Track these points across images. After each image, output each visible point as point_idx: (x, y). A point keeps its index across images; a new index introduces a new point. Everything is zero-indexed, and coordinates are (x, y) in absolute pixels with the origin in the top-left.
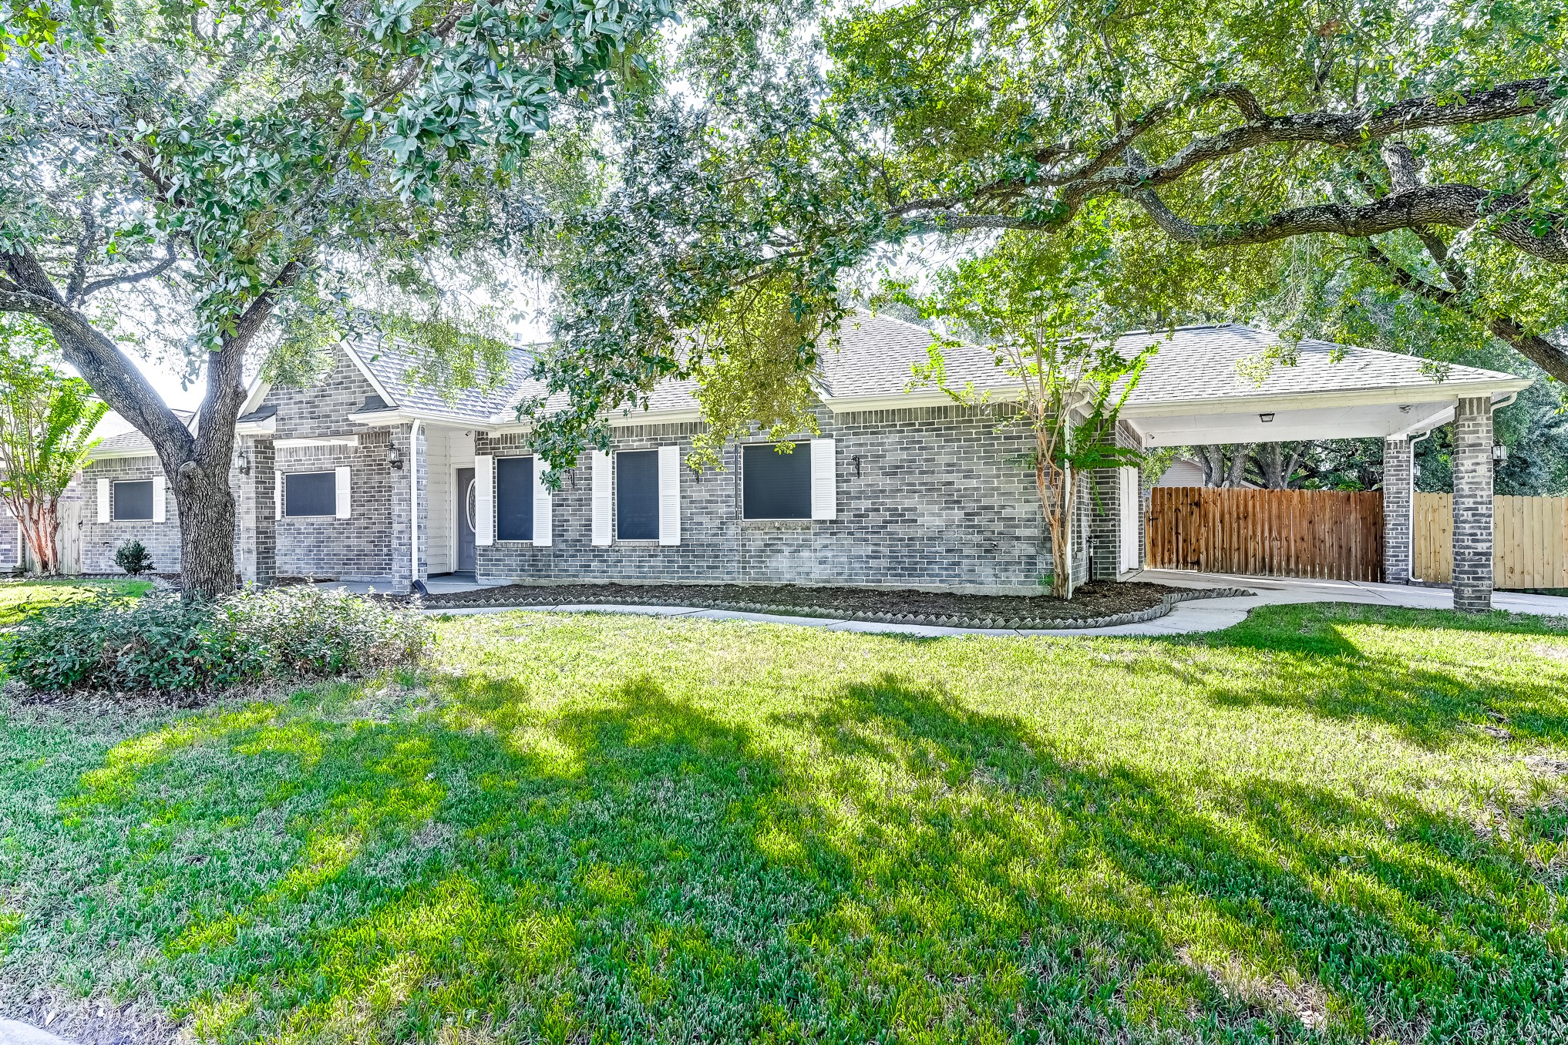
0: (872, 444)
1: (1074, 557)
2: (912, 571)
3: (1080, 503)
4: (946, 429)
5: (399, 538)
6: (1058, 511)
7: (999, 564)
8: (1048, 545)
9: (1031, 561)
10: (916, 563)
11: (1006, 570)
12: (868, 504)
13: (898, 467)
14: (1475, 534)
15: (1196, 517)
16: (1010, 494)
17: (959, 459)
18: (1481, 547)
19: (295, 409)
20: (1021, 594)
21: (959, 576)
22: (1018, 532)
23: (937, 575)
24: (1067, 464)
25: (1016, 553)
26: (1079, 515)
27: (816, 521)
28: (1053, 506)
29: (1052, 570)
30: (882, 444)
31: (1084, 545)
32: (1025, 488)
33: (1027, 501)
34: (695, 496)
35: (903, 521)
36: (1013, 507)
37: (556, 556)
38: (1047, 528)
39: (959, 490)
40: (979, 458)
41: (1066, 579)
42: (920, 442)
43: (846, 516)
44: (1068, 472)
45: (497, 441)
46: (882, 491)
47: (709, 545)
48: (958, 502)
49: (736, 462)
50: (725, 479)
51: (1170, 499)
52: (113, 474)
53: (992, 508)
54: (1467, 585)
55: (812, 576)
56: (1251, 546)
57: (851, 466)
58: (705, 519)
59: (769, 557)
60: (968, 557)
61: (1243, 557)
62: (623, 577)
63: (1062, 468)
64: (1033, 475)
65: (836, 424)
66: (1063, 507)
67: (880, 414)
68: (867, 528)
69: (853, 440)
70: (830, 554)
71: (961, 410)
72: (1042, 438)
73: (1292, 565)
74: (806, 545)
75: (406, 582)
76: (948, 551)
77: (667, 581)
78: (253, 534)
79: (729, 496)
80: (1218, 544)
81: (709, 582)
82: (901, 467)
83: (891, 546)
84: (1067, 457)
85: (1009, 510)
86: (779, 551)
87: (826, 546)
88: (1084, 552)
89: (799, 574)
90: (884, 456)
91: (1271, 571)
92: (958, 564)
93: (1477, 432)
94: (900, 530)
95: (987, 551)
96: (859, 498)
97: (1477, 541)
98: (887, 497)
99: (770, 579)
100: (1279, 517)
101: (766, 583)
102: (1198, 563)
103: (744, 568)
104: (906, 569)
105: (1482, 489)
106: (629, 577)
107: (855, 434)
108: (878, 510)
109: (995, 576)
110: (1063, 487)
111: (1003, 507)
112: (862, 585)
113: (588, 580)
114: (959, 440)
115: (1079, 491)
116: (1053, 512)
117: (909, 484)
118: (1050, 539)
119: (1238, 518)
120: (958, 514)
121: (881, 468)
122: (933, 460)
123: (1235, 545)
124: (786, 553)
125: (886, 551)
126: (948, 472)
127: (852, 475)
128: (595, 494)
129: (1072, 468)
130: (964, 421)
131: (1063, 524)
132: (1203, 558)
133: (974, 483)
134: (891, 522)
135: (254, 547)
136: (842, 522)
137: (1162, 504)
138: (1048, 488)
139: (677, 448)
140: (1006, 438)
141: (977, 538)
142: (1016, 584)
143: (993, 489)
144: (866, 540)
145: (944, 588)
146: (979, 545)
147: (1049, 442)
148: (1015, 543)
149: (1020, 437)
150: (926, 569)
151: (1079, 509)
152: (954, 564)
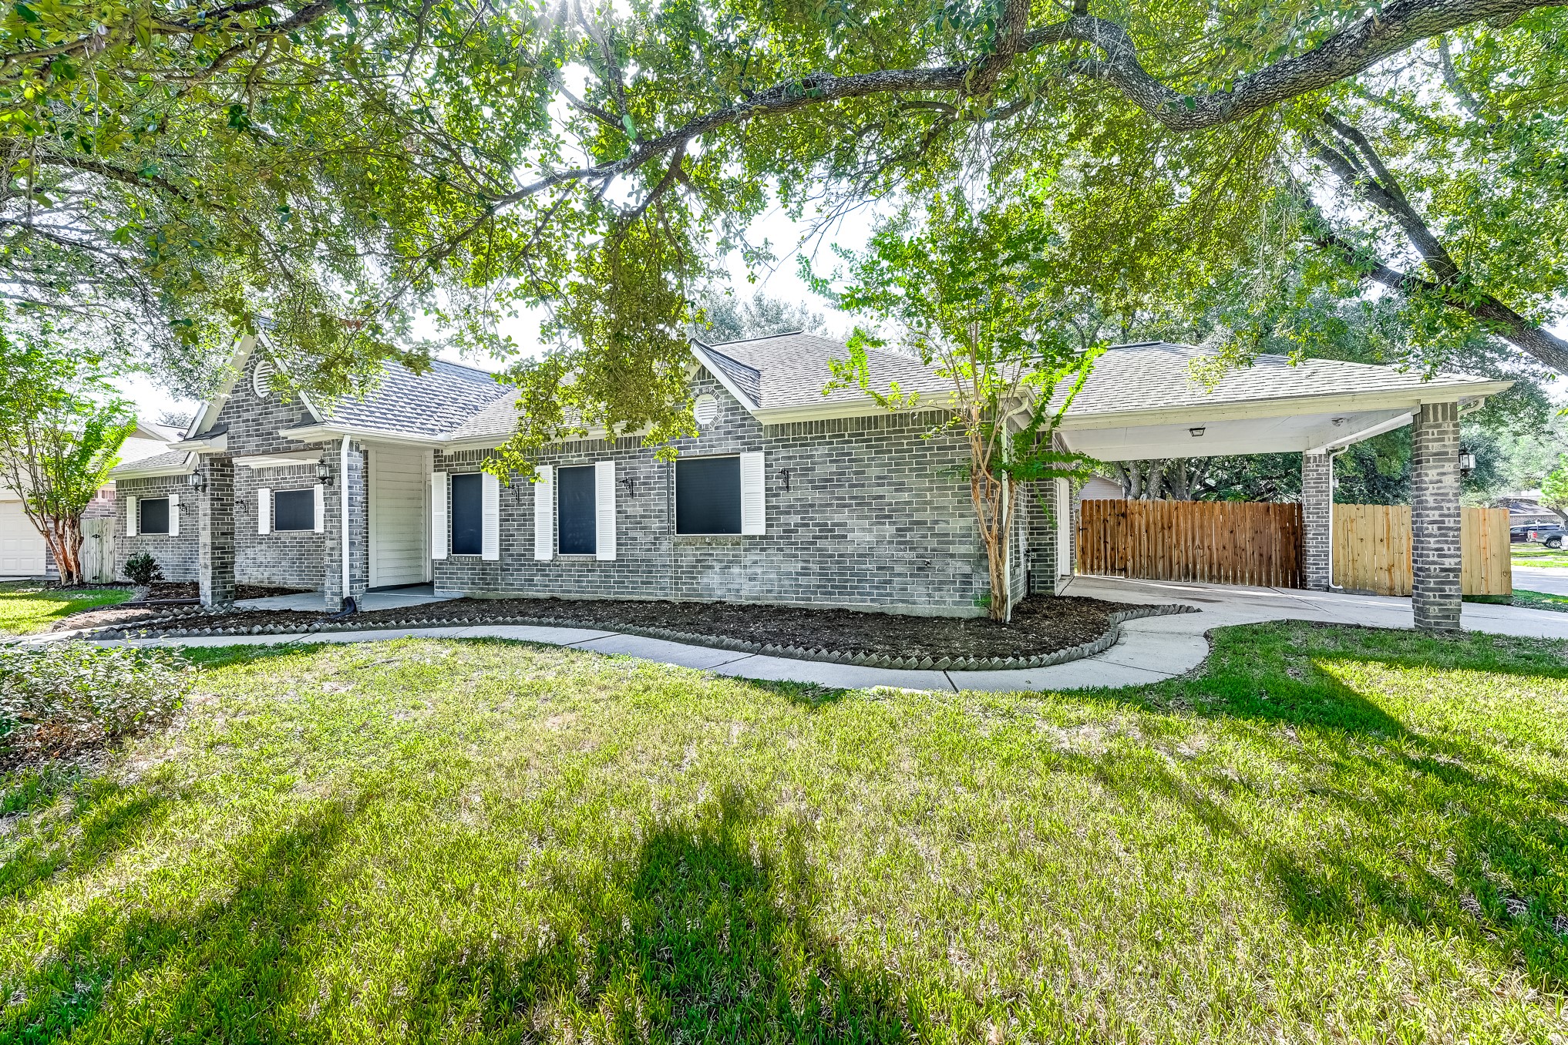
0: (801, 457)
1: (1013, 574)
2: (842, 589)
3: (1017, 517)
4: (876, 440)
5: (331, 555)
6: (995, 527)
7: (933, 583)
8: (984, 563)
9: (967, 580)
10: (847, 581)
11: (940, 590)
12: (797, 519)
13: (827, 480)
14: (1442, 549)
15: (1123, 527)
16: (944, 508)
17: (889, 471)
18: (1449, 563)
19: (242, 427)
20: (956, 615)
21: (891, 595)
22: (952, 549)
23: (869, 594)
24: (1005, 476)
25: (951, 571)
26: (1017, 529)
27: (746, 537)
28: (990, 520)
29: (989, 591)
30: (811, 456)
31: (1022, 560)
32: (960, 502)
33: (962, 516)
34: (630, 511)
35: (833, 537)
36: (947, 522)
37: (503, 570)
38: (983, 545)
39: (890, 504)
40: (911, 470)
41: (1004, 601)
42: (850, 454)
43: (776, 531)
44: (1005, 484)
45: (451, 458)
46: (812, 506)
47: (643, 561)
48: (890, 517)
49: (668, 477)
50: (658, 494)
51: (1098, 511)
52: (139, 493)
53: (925, 523)
54: (1433, 604)
55: (742, 593)
56: (1175, 554)
57: (780, 479)
58: (638, 534)
59: (700, 573)
60: (899, 575)
61: (1167, 563)
62: (564, 591)
63: (1000, 479)
64: (968, 488)
65: (766, 436)
66: (1000, 522)
67: (809, 426)
68: (796, 543)
69: (783, 453)
70: (759, 571)
71: (892, 420)
72: (977, 446)
73: (1215, 572)
74: (735, 561)
75: (337, 599)
76: (879, 568)
77: (604, 596)
78: (209, 549)
79: (661, 511)
80: (1144, 552)
81: (643, 598)
82: (831, 480)
83: (821, 562)
84: (1005, 467)
85: (942, 525)
86: (711, 567)
87: (756, 562)
88: (1022, 567)
89: (729, 590)
90: (813, 469)
91: (1194, 577)
92: (890, 582)
93: (1443, 440)
94: (829, 545)
95: (919, 569)
96: (788, 513)
97: (1445, 556)
98: (817, 512)
99: (701, 595)
100: (1202, 527)
101: (696, 600)
102: (1125, 569)
103: (676, 584)
104: (837, 587)
105: (1449, 501)
106: (569, 592)
107: (784, 447)
108: (807, 525)
109: (929, 595)
110: (1001, 501)
111: (936, 522)
112: (792, 603)
113: (532, 594)
114: (890, 452)
115: (1016, 505)
116: (989, 528)
117: (838, 499)
118: (986, 557)
119: (1163, 528)
120: (889, 530)
121: (811, 481)
122: (863, 472)
123: (1160, 553)
124: (717, 569)
125: (815, 568)
126: (879, 485)
127: (781, 488)
128: (537, 509)
129: (1010, 479)
130: (895, 432)
131: (1000, 540)
132: (1130, 565)
133: (905, 496)
134: (820, 537)
135: (209, 563)
136: (772, 537)
137: (1091, 515)
138: (984, 501)
139: (612, 463)
140: (939, 449)
141: (909, 555)
142: (951, 604)
143: (926, 503)
144: (795, 556)
145: (876, 607)
146: (911, 563)
147: (984, 453)
148: (949, 560)
149: (954, 448)
150: (856, 587)
151: (1016, 523)
152: (885, 582)
